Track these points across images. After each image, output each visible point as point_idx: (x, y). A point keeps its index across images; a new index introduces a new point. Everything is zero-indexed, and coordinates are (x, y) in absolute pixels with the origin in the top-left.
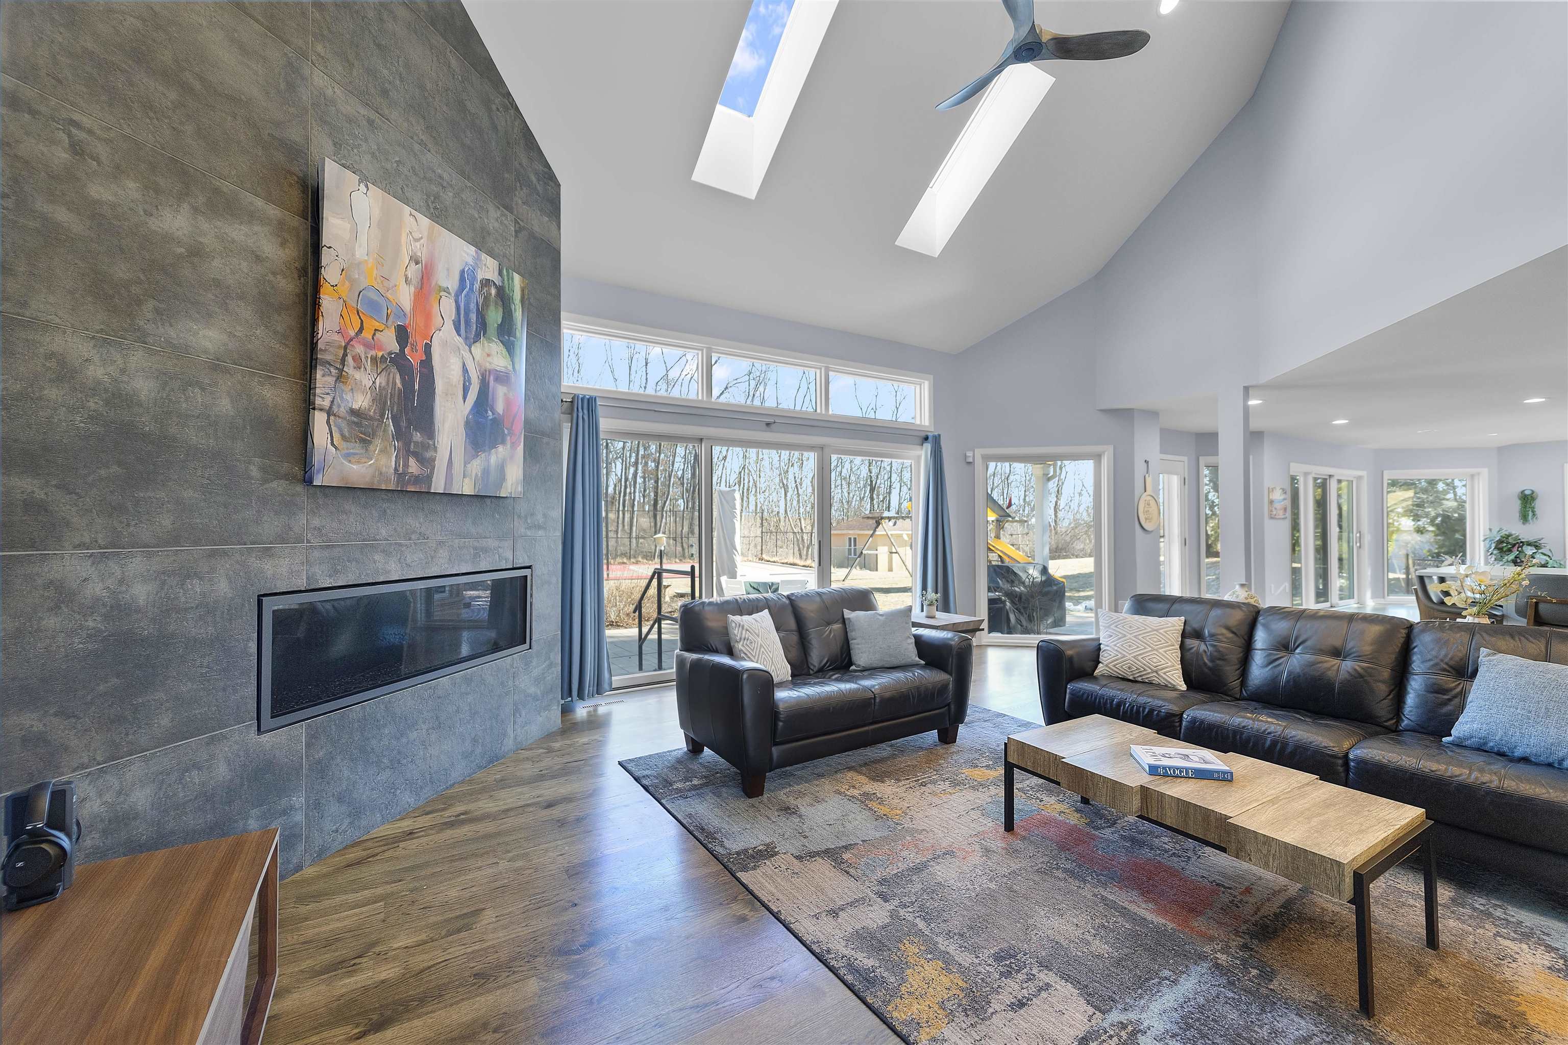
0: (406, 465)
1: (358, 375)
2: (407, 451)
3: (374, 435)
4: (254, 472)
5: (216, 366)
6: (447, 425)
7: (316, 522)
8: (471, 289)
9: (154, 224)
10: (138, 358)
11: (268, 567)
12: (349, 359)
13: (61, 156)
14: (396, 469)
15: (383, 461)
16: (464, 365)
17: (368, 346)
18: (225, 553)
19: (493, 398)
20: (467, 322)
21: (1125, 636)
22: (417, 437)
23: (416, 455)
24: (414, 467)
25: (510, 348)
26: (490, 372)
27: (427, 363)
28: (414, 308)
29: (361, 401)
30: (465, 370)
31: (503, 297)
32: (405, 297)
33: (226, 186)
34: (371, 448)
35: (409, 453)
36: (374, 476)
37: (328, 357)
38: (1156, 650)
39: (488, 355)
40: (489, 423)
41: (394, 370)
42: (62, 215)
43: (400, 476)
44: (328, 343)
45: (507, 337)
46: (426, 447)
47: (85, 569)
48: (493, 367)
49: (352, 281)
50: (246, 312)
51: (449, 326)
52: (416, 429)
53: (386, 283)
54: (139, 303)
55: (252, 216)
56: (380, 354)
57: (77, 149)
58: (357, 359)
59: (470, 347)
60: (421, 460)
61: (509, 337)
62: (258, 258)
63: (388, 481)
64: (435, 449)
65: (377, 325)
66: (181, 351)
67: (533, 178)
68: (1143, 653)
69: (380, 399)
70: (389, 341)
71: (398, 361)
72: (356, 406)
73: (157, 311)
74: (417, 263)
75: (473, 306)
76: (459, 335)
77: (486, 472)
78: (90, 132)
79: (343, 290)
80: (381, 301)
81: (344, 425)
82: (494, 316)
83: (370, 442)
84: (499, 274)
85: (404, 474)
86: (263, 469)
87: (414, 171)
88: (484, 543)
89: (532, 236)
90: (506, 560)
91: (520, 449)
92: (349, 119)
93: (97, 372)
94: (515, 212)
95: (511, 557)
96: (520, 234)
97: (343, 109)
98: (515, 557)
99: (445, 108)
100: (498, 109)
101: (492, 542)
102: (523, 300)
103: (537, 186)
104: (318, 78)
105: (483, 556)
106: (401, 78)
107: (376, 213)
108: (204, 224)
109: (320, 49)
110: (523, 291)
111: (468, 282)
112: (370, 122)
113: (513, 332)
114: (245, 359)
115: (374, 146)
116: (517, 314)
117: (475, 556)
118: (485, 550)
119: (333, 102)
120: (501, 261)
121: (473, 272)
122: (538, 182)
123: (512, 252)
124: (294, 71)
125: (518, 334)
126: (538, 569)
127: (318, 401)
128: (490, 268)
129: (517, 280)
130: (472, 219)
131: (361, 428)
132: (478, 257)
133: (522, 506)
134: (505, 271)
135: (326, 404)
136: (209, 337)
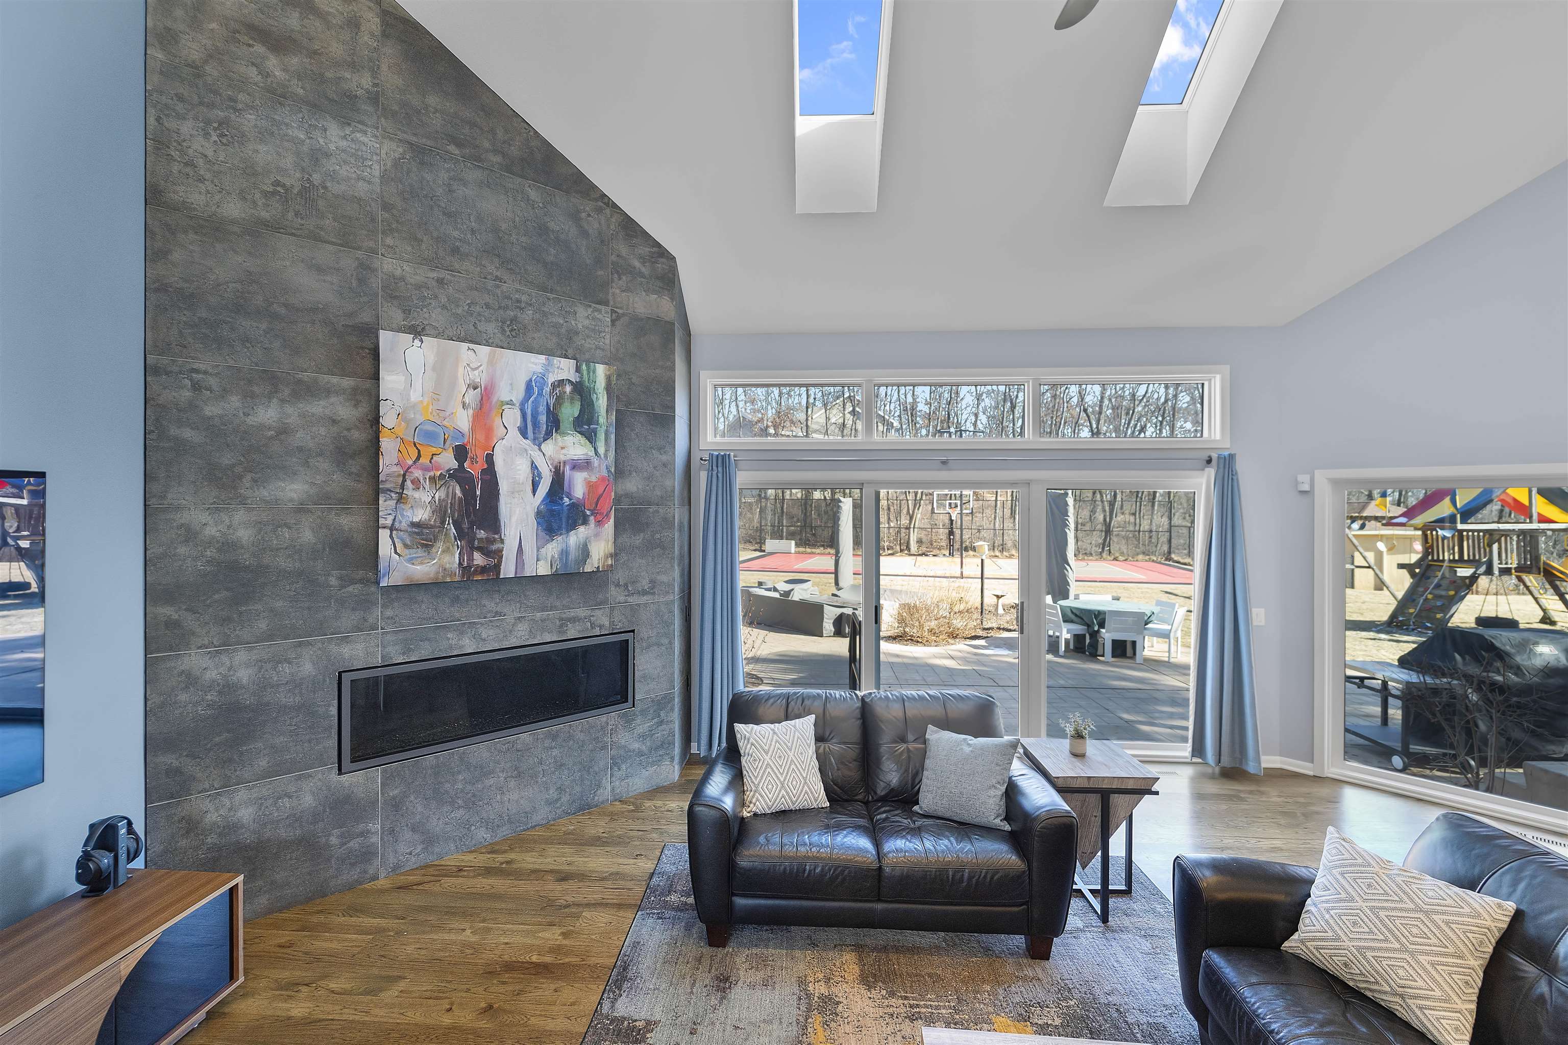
0: (471, 559)
1: (417, 495)
3: (435, 539)
4: (333, 581)
5: (301, 509)
6: (514, 519)
7: (389, 613)
8: (540, 394)
9: (250, 420)
10: (240, 516)
11: (345, 650)
13: (187, 394)
14: (460, 564)
15: (446, 559)
16: (533, 463)
17: (426, 469)
18: (309, 643)
19: (569, 485)
20: (536, 425)
21: (1352, 900)
22: (482, 534)
23: (480, 549)
24: (479, 559)
25: (591, 437)
26: (564, 462)
29: (421, 515)
30: (534, 467)
31: (582, 391)
32: (463, 421)
33: (305, 376)
34: (434, 550)
35: (472, 548)
36: (438, 573)
37: (388, 486)
38: (1412, 954)
39: (562, 448)
40: (565, 509)
41: (453, 483)
42: (187, 434)
43: (466, 569)
44: (388, 475)
45: (586, 427)
46: (492, 541)
47: (206, 662)
48: (568, 457)
49: (408, 421)
50: (324, 465)
51: (514, 433)
52: (479, 528)
53: (442, 414)
54: (240, 477)
55: (328, 392)
56: (438, 473)
57: (196, 387)
59: (539, 446)
61: (589, 425)
62: (334, 422)
63: (453, 574)
64: (502, 541)
65: (434, 450)
66: (272, 505)
67: (637, 264)
68: (1380, 949)
69: (440, 511)
70: (448, 461)
71: (459, 475)
72: (416, 519)
73: (255, 481)
74: (475, 389)
75: (542, 409)
76: (525, 437)
77: (565, 553)
78: (206, 373)
79: (400, 431)
80: (438, 429)
81: (405, 536)
82: (570, 411)
83: (432, 546)
84: (577, 371)
85: (469, 567)
86: (341, 578)
87: (487, 306)
88: (572, 613)
89: (635, 318)
90: (601, 627)
91: (610, 526)
92: (418, 287)
93: (211, 531)
94: (611, 303)
95: (607, 623)
96: (617, 323)
97: (412, 281)
98: (612, 623)
99: (523, 239)
100: (589, 215)
101: (582, 612)
102: (608, 388)
103: (643, 269)
104: (388, 265)
105: (570, 625)
106: (473, 232)
107: (431, 359)
108: (289, 409)
109: (389, 241)
110: (608, 379)
111: (536, 389)
112: (440, 281)
113: (595, 418)
114: (324, 498)
115: (444, 300)
116: (600, 401)
117: (561, 626)
118: (574, 620)
119: (402, 279)
120: (581, 359)
121: (542, 378)
122: (643, 263)
123: (607, 342)
124: (365, 268)
125: (602, 420)
126: (644, 632)
127: (381, 521)
128: (564, 369)
129: (601, 370)
130: (556, 326)
132: (550, 364)
133: (622, 575)
134: (583, 366)
136: (294, 489)
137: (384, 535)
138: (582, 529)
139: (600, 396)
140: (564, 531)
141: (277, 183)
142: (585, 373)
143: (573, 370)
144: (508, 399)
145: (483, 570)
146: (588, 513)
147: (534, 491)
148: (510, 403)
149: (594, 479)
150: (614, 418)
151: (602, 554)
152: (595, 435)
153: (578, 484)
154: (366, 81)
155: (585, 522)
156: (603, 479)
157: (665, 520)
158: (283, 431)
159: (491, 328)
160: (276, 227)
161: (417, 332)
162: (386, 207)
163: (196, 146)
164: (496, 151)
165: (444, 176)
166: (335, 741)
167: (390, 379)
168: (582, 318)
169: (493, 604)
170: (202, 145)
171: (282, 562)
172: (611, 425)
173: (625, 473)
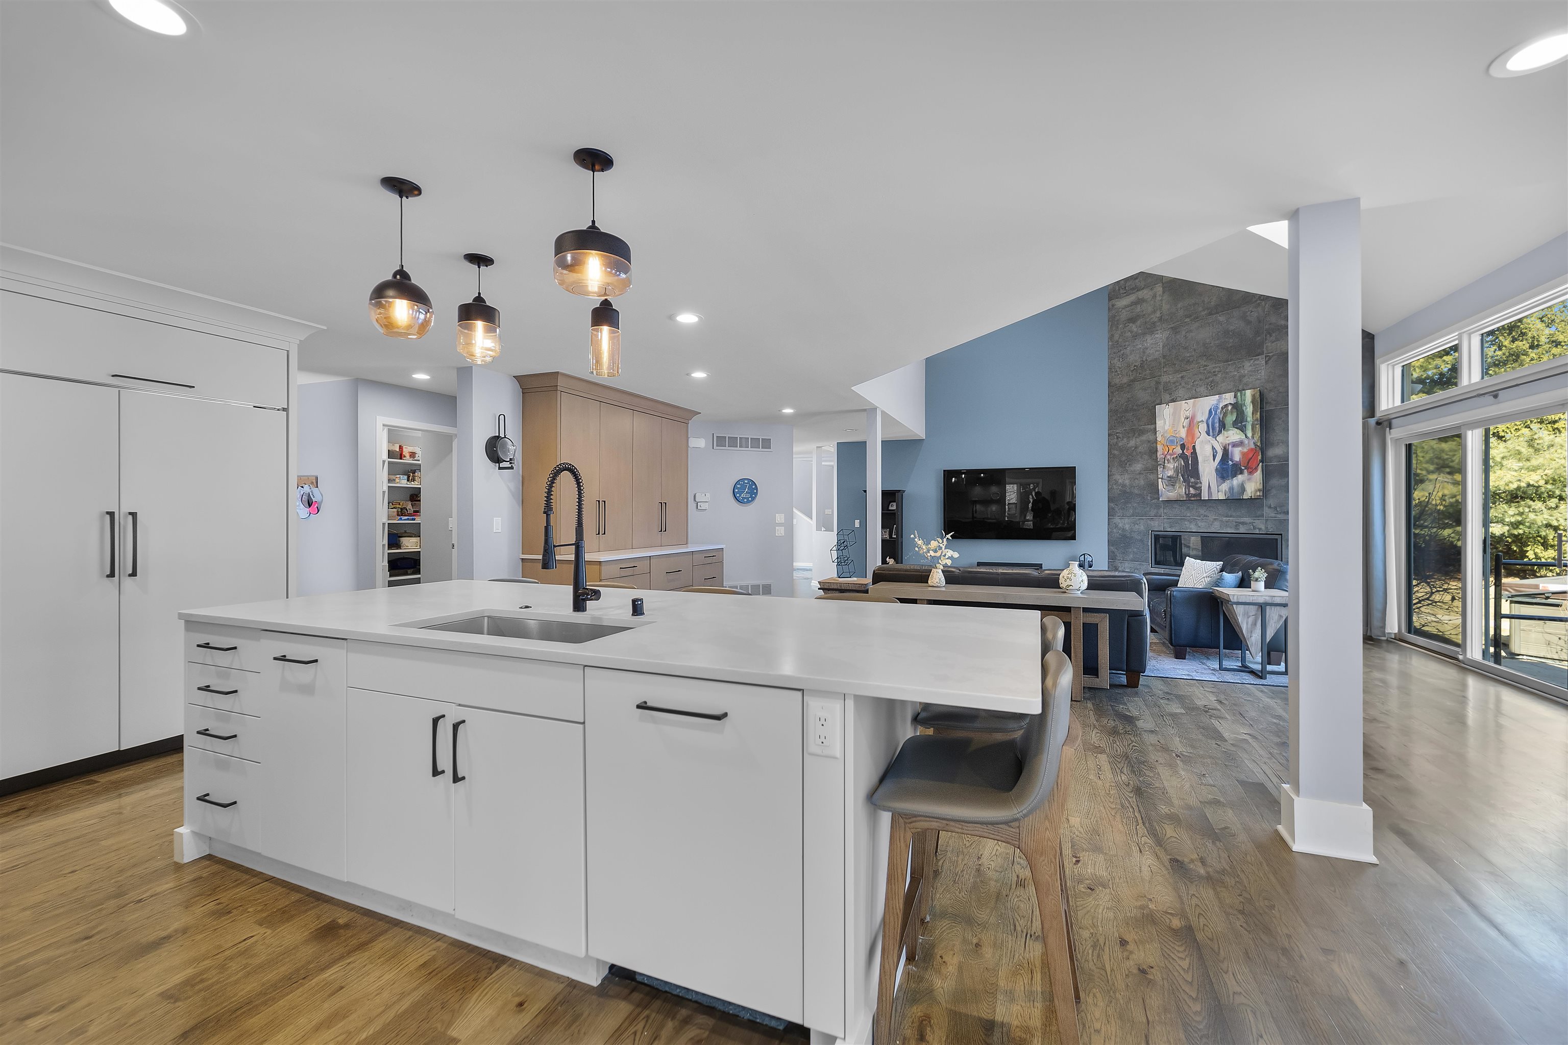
0: (1189, 491)
1: (1169, 465)
2: (1188, 486)
3: (1176, 483)
4: (1148, 498)
5: (1141, 473)
6: (1206, 473)
7: (1165, 511)
8: (1216, 414)
9: (1129, 445)
10: (1127, 476)
11: (1152, 523)
12: (1166, 461)
13: (1117, 440)
15: (1180, 491)
16: (1213, 446)
17: (1171, 455)
18: (1142, 519)
19: (1232, 455)
20: (1213, 429)
22: (1192, 480)
23: (1192, 487)
24: (1192, 491)
25: (1243, 429)
26: (1229, 444)
27: (1194, 453)
28: (1187, 436)
29: (1170, 473)
30: (1213, 448)
31: (1237, 407)
32: (1183, 433)
33: (1139, 428)
34: (1175, 487)
35: (1190, 486)
36: (1177, 496)
37: (1160, 463)
39: (1227, 437)
40: (1230, 467)
41: (1181, 459)
42: (1116, 452)
43: (1187, 495)
44: (1160, 459)
45: (1240, 424)
46: (1197, 483)
47: (1122, 522)
48: (1231, 441)
49: (1165, 438)
50: (1146, 457)
51: (1204, 434)
52: (1191, 477)
53: (1176, 432)
54: (1127, 464)
55: (1148, 431)
56: (1175, 456)
57: (1119, 438)
58: (1168, 460)
59: (1216, 438)
60: (1195, 488)
61: (1241, 423)
62: (1149, 442)
63: (1183, 497)
64: (1201, 483)
65: (1174, 447)
66: (1133, 472)
67: (1282, 323)
69: (1176, 471)
70: (1178, 450)
71: (1183, 456)
72: (1169, 475)
73: (1129, 464)
75: (1217, 420)
76: (1209, 435)
77: (1231, 489)
78: (1119, 433)
79: (1163, 442)
80: (1175, 439)
81: (1166, 481)
83: (1175, 485)
85: (1189, 494)
86: (1151, 497)
87: (1201, 380)
88: (1242, 520)
90: (1260, 529)
91: (1258, 475)
92: (1174, 383)
93: (1120, 481)
94: (1265, 352)
95: (1264, 528)
96: (1270, 362)
97: (1172, 381)
98: (1267, 528)
99: (1217, 342)
100: (1251, 311)
101: (1248, 520)
102: (1253, 402)
104: (1165, 379)
105: (1241, 526)
106: (1195, 350)
107: (1172, 411)
108: (1137, 440)
109: (1165, 369)
110: (1253, 396)
111: (1213, 412)
112: (1182, 377)
113: (1245, 420)
114: (1146, 469)
115: (1183, 384)
116: (1248, 409)
117: (1236, 526)
118: (1243, 523)
119: (1169, 382)
120: (1238, 390)
121: (1216, 408)
123: (1263, 374)
124: (1158, 383)
125: (1249, 419)
127: (1159, 476)
128: (1229, 398)
129: (1249, 393)
130: (1234, 376)
131: (1172, 481)
132: (1220, 398)
133: (1272, 502)
134: (1239, 394)
135: (1161, 476)
136: (1138, 467)
137: (1160, 480)
138: (1240, 476)
139: (1248, 407)
140: (1230, 478)
141: (1135, 366)
142: (1239, 398)
144: (1201, 420)
145: (1194, 495)
146: (1243, 468)
147: (1214, 460)
148: (1202, 421)
149: (1245, 450)
150: (1257, 415)
151: (1253, 489)
152: (1245, 427)
153: (1237, 455)
154: (1158, 314)
155: (1242, 472)
156: (1252, 449)
158: (1136, 447)
159: (1202, 389)
160: (1135, 380)
161: (1169, 402)
162: (1164, 357)
163: (1117, 365)
164: (1204, 310)
165: (1184, 333)
166: (1149, 555)
167: (1159, 423)
168: (1248, 366)
169: (1202, 511)
170: (1118, 364)
171: (1136, 492)
172: (1257, 420)
173: (1272, 445)
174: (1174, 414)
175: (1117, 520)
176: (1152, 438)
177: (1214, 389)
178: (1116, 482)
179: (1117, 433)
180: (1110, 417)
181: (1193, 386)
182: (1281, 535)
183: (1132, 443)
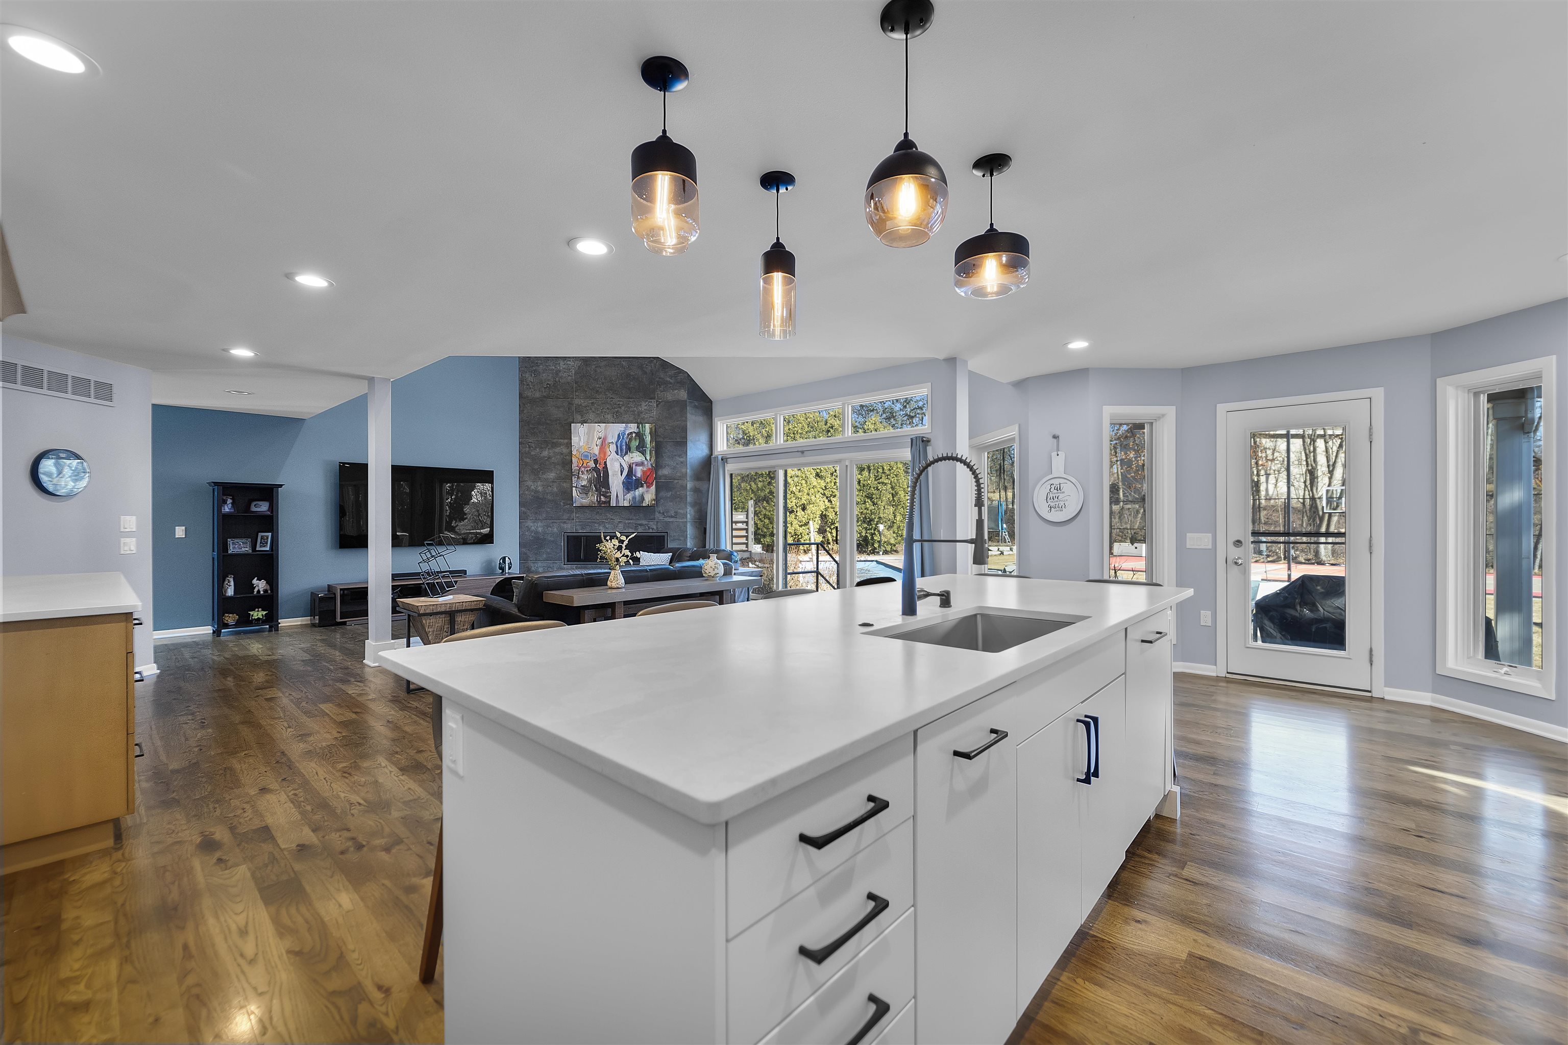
0: (600, 498)
1: (582, 476)
2: (600, 495)
4: (561, 504)
5: (554, 481)
6: (614, 485)
7: (577, 515)
8: (623, 438)
9: (542, 455)
10: (539, 483)
11: (565, 526)
12: (580, 472)
14: (597, 500)
15: (592, 498)
17: (585, 468)
18: (555, 522)
20: (621, 450)
22: (604, 490)
23: (603, 495)
24: (603, 498)
25: (643, 453)
27: (606, 467)
28: (599, 453)
29: (584, 483)
30: (621, 465)
31: (640, 436)
32: (596, 450)
33: (554, 441)
35: (601, 495)
37: (575, 473)
41: (594, 472)
42: (528, 460)
43: (599, 502)
44: (575, 470)
47: (532, 524)
49: (580, 452)
50: (559, 467)
51: (614, 453)
52: (602, 488)
54: (539, 472)
55: (561, 444)
57: (529, 447)
58: (582, 472)
59: (623, 458)
60: (605, 497)
62: (562, 454)
63: (595, 504)
64: (611, 493)
65: (587, 461)
66: (546, 480)
67: (668, 379)
69: (590, 481)
71: (595, 469)
72: (583, 485)
73: (542, 473)
74: (600, 439)
76: (618, 455)
77: (634, 498)
78: (533, 443)
79: (577, 456)
80: (588, 454)
81: (580, 490)
82: (634, 444)
84: (637, 428)
85: (600, 501)
86: (564, 503)
87: (607, 409)
88: (640, 522)
89: (668, 402)
90: (652, 529)
91: (653, 488)
92: (585, 407)
93: (532, 487)
94: (656, 398)
95: (655, 528)
96: (659, 405)
97: (584, 405)
98: (657, 528)
99: (621, 381)
100: (647, 365)
101: (644, 522)
102: (650, 433)
103: (671, 381)
104: (577, 401)
105: (639, 527)
106: (603, 384)
107: (586, 431)
108: (551, 451)
109: (577, 394)
110: (651, 429)
112: (592, 403)
113: (645, 446)
114: (559, 478)
115: (593, 409)
117: (636, 527)
118: (641, 525)
119: (581, 405)
120: (640, 423)
121: (624, 434)
122: (671, 378)
123: (653, 414)
124: (570, 404)
125: (648, 446)
126: (671, 533)
127: (573, 485)
128: (633, 427)
129: (648, 426)
130: (634, 411)
131: (585, 490)
132: (627, 427)
133: (661, 509)
134: (641, 426)
135: (575, 485)
136: (552, 475)
138: (641, 489)
139: (647, 436)
140: (633, 490)
141: (548, 384)
142: (641, 428)
143: (636, 428)
145: (604, 503)
146: (643, 482)
147: (621, 475)
148: (612, 443)
149: (645, 469)
150: (654, 444)
151: (650, 499)
153: (639, 472)
155: (642, 486)
156: (649, 469)
157: (682, 486)
158: (549, 458)
159: (609, 417)
160: (548, 397)
161: (583, 422)
162: (576, 383)
165: (593, 367)
166: (563, 553)
167: (574, 439)
168: (644, 406)
169: (609, 516)
170: (530, 379)
171: (549, 497)
172: (653, 447)
173: (661, 467)
174: (588, 433)
175: (529, 523)
176: (565, 451)
177: (618, 419)
178: (528, 488)
179: (530, 442)
180: (521, 427)
181: (602, 412)
182: (667, 532)
183: (545, 453)
